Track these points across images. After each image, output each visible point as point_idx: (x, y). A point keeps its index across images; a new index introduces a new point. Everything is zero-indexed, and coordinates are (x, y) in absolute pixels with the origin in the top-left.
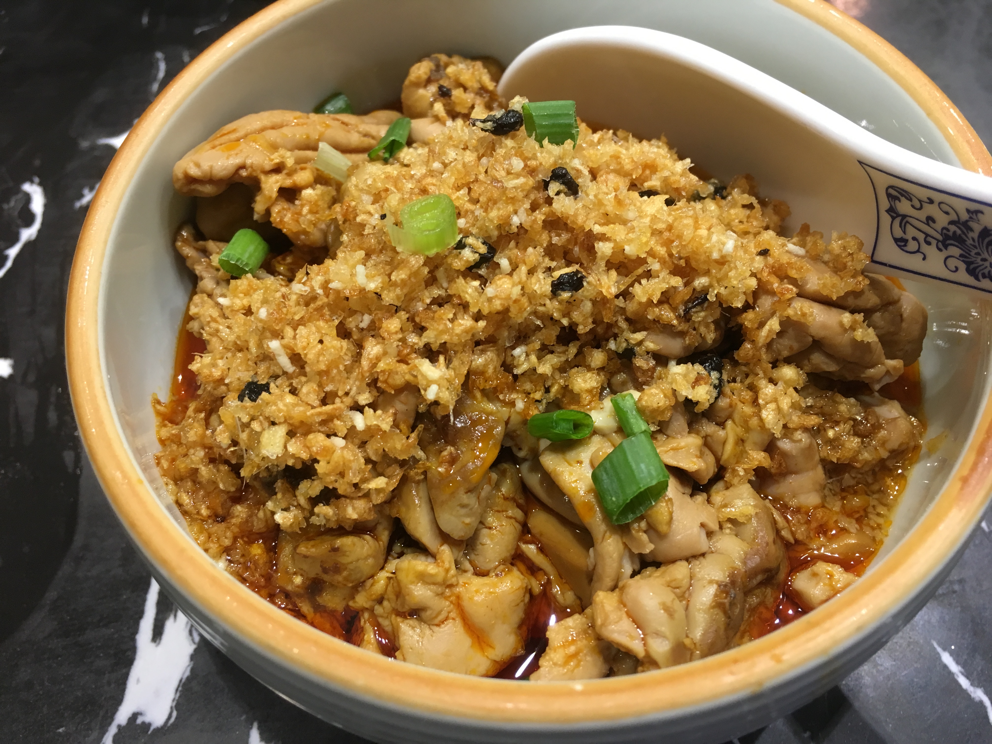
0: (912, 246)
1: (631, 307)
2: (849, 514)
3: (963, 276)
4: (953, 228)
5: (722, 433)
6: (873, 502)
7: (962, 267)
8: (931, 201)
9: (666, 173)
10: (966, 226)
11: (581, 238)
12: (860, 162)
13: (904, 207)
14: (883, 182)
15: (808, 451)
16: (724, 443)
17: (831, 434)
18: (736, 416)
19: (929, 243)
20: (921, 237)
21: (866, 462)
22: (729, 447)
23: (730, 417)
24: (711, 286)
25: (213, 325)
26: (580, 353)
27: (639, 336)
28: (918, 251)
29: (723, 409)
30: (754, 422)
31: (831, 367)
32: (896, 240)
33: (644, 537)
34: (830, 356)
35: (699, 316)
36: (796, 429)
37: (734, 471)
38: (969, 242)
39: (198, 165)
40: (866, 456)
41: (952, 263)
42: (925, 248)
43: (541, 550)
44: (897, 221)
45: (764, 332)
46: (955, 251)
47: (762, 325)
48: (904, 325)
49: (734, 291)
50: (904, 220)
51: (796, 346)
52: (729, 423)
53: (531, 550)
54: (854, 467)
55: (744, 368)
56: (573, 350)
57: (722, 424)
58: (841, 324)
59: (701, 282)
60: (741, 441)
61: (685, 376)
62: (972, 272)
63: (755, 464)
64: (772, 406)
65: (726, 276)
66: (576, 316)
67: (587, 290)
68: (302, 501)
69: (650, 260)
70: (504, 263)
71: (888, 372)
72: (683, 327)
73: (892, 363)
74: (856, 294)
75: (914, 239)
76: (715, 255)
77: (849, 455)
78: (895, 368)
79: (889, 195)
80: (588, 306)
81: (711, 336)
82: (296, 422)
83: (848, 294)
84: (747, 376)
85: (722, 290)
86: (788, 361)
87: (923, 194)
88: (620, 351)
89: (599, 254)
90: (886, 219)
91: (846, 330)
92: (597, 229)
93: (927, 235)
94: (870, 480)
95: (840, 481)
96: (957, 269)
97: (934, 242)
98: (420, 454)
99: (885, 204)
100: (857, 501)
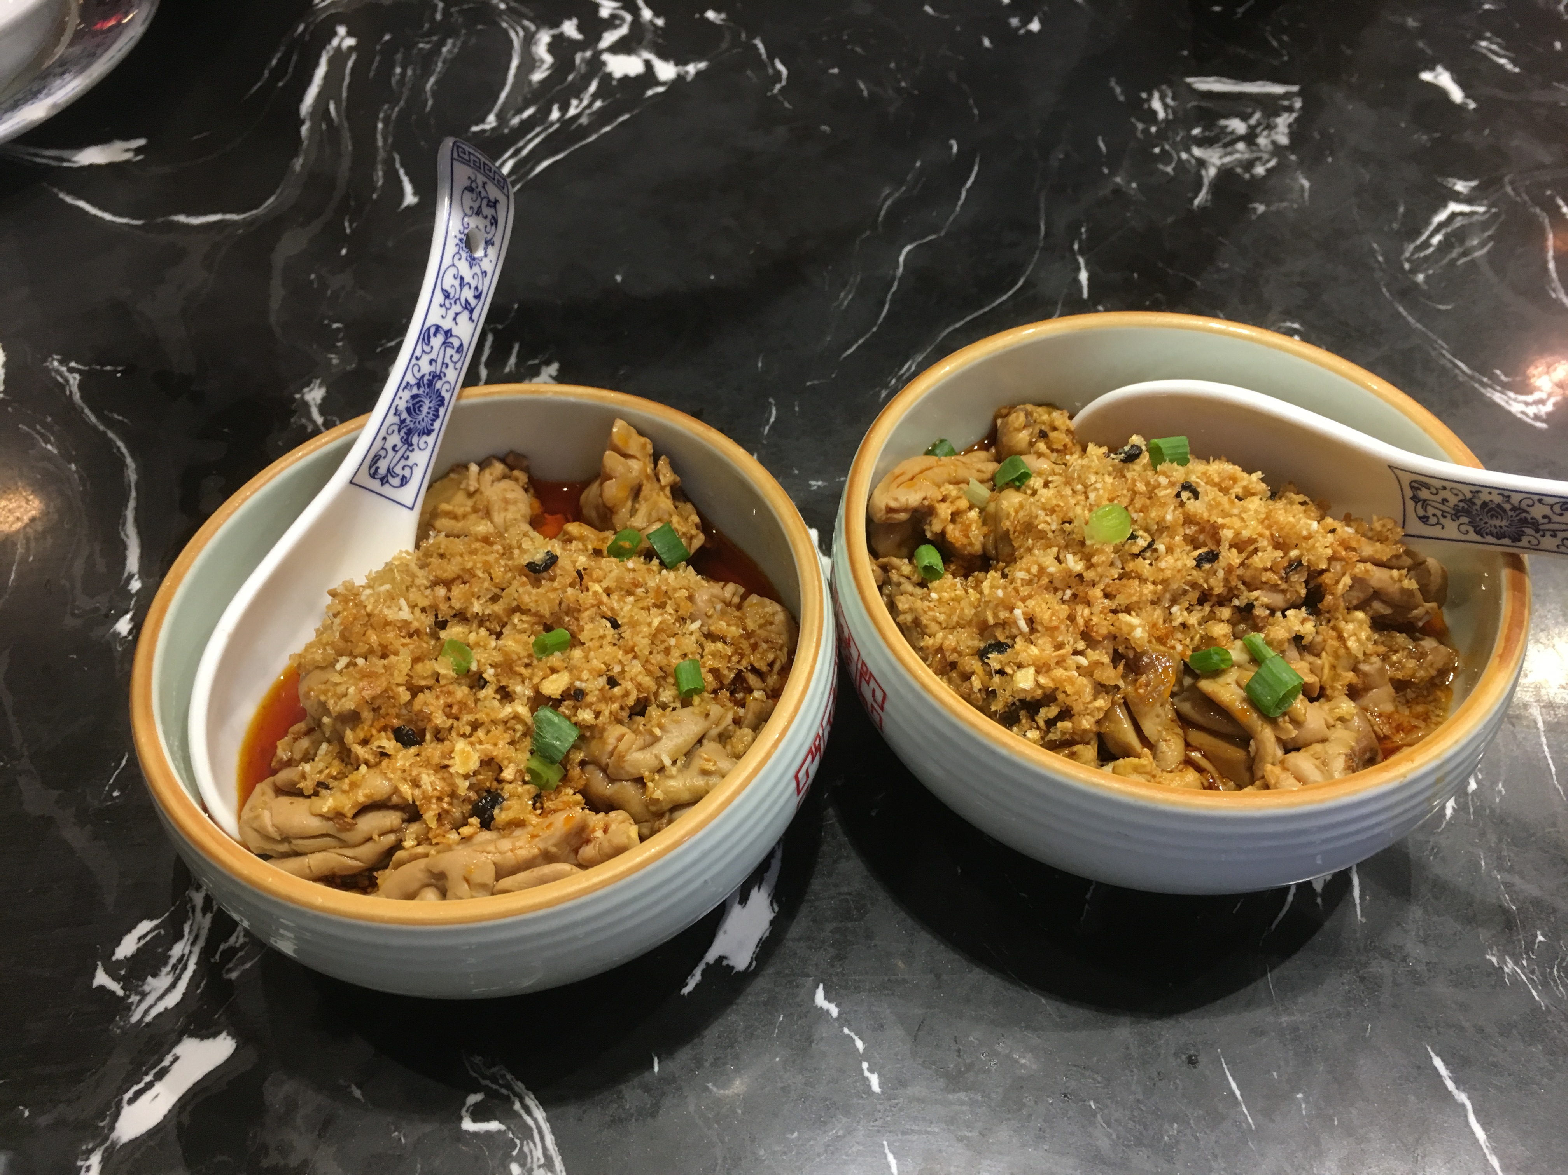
0: (1433, 520)
1: (1248, 574)
2: (1417, 717)
3: (1473, 536)
4: (1461, 504)
5: (1319, 662)
6: (1431, 708)
7: (1471, 530)
8: (1444, 488)
9: (1245, 483)
10: (1471, 502)
11: (1208, 528)
12: (1390, 467)
13: (1424, 494)
14: (1406, 479)
15: (1382, 670)
16: (1322, 668)
17: (1394, 658)
18: (1328, 648)
19: (1445, 517)
20: (1439, 513)
21: (1422, 680)
22: (1326, 671)
23: (1323, 649)
24: (1302, 555)
25: (931, 613)
26: (1212, 611)
27: (1256, 593)
28: (1438, 523)
29: (1319, 643)
30: (1342, 651)
31: (1387, 611)
32: (1420, 518)
33: (1290, 726)
34: (1384, 602)
35: (1294, 578)
36: (1371, 655)
37: (1332, 687)
38: (1474, 512)
39: (896, 499)
40: (1421, 673)
41: (1464, 528)
42: (1442, 520)
43: (1205, 756)
44: (1420, 505)
45: (1340, 586)
46: (1465, 520)
47: (1337, 582)
48: (1432, 578)
49: (1319, 558)
50: (1425, 503)
51: (1362, 596)
52: (1324, 654)
53: (1196, 755)
54: (1413, 683)
55: (1327, 615)
56: (1207, 608)
57: (1318, 655)
58: (1392, 578)
59: (1294, 553)
60: (1333, 667)
61: (1296, 617)
62: (1478, 532)
63: (1346, 682)
64: (1353, 638)
65: (1313, 546)
66: (1212, 581)
67: (1222, 562)
68: (1041, 723)
69: (1260, 539)
70: (1161, 548)
71: (1427, 612)
72: (1284, 586)
73: (1429, 605)
74: (1397, 557)
75: (1434, 515)
76: (1305, 533)
77: (1409, 673)
78: (1432, 608)
79: (1412, 487)
80: (1221, 574)
81: (1303, 592)
82: (1040, 663)
83: (1393, 557)
84: (1329, 621)
85: (1311, 557)
86: (1357, 608)
87: (1438, 484)
88: (1243, 605)
89: (1223, 538)
90: (1410, 504)
91: (1395, 581)
92: (1220, 521)
93: (1443, 511)
94: (1425, 693)
95: (1404, 696)
96: (1468, 532)
97: (1449, 516)
98: (1121, 684)
99: (1409, 493)
100: (1420, 709)
